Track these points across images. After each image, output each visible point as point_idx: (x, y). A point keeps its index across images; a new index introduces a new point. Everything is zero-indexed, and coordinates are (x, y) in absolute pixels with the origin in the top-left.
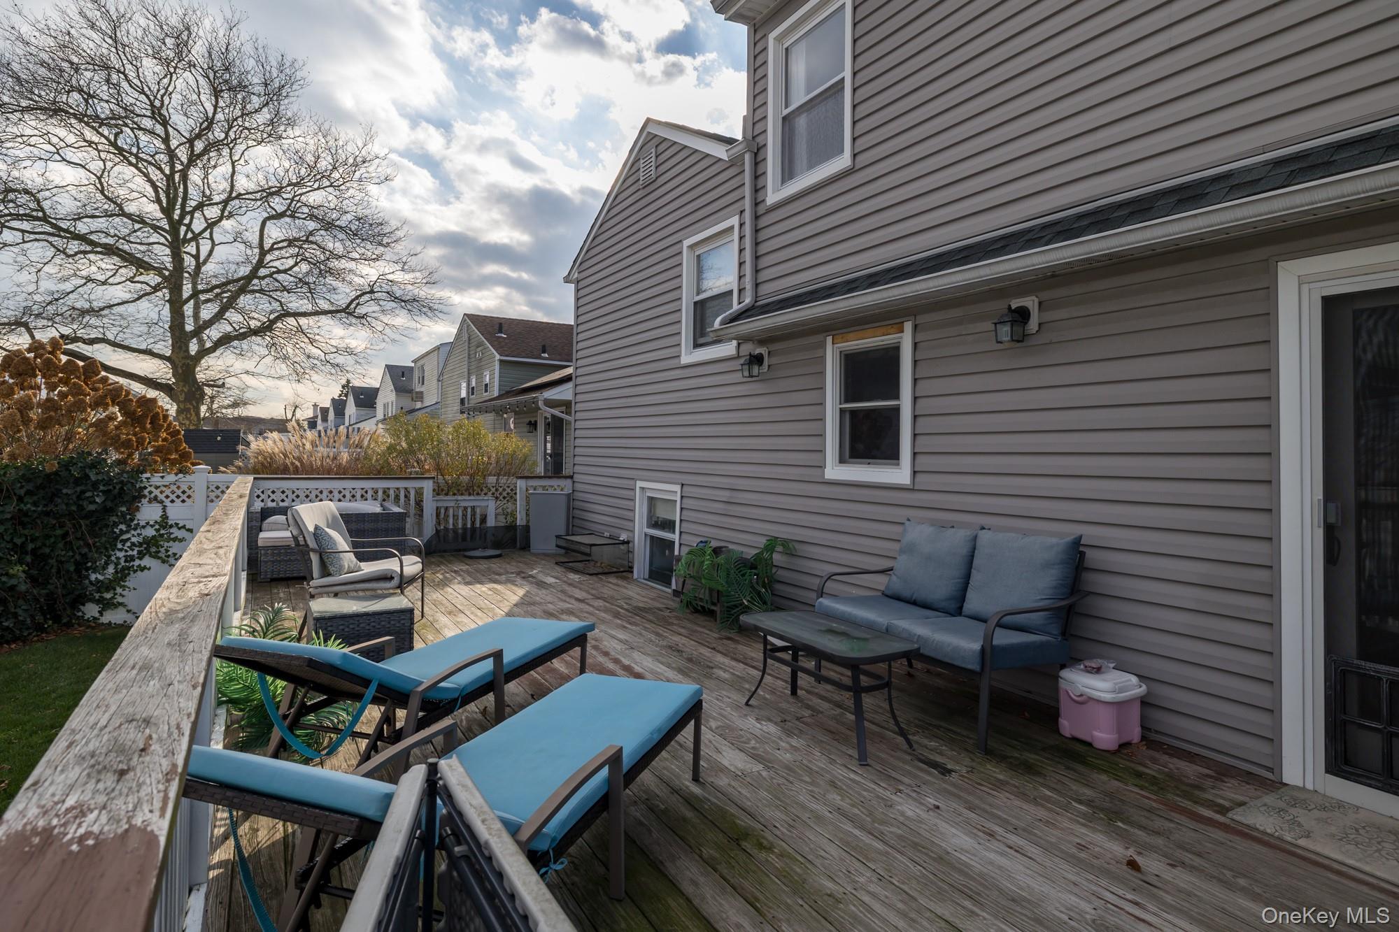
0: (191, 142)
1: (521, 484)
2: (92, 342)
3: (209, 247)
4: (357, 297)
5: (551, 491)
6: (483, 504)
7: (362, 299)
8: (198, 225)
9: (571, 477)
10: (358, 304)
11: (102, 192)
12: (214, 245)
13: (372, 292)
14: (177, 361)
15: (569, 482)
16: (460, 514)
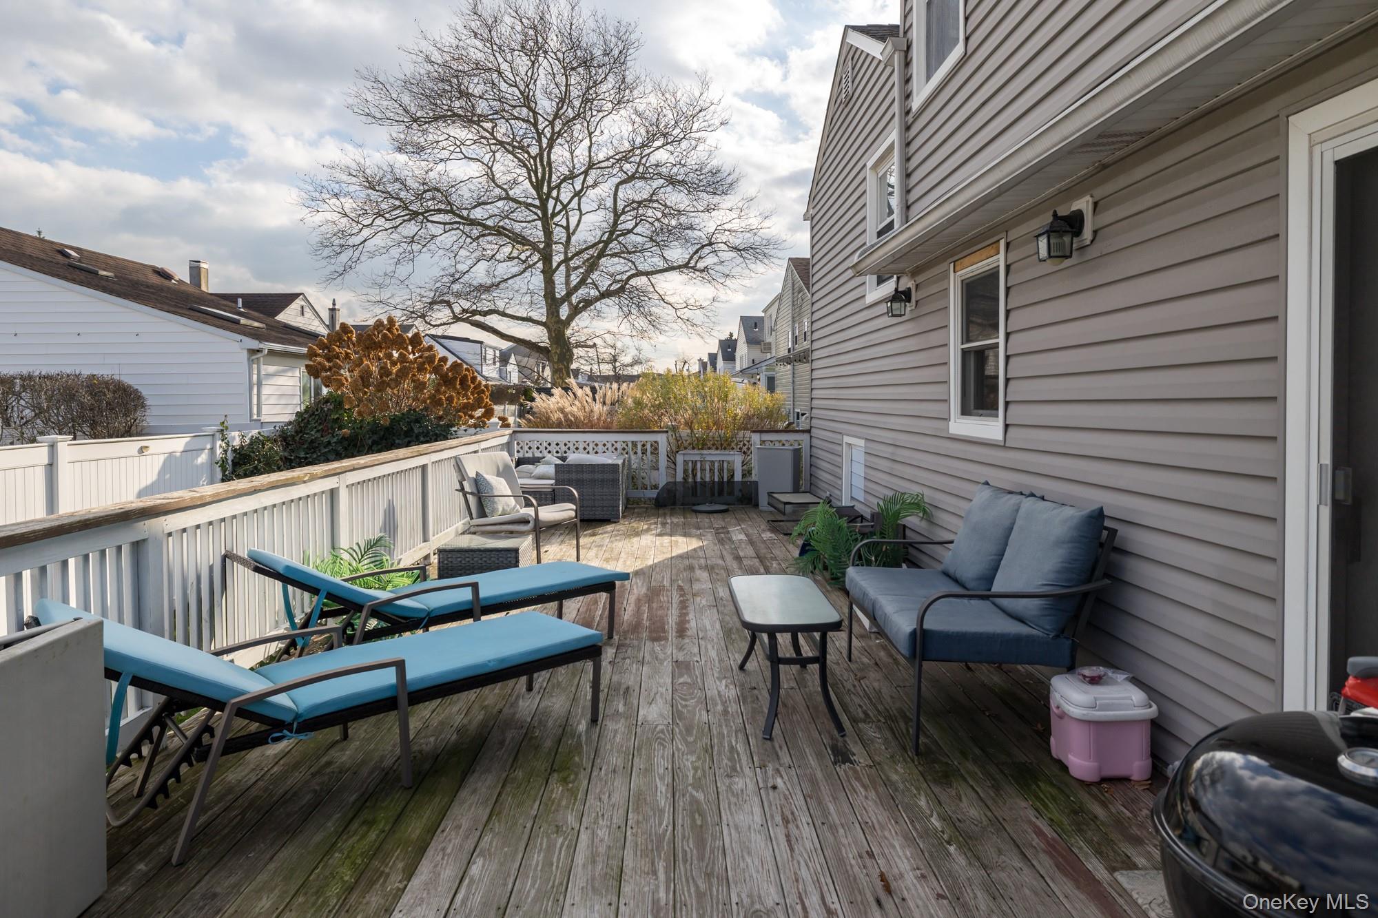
0: (552, 123)
1: (756, 438)
2: (486, 314)
3: (577, 218)
4: (697, 252)
5: (778, 446)
6: (730, 458)
7: (701, 253)
8: (565, 196)
9: (809, 431)
10: (700, 258)
11: (494, 181)
12: (581, 215)
13: (711, 244)
14: (551, 325)
15: (806, 437)
16: (708, 468)
